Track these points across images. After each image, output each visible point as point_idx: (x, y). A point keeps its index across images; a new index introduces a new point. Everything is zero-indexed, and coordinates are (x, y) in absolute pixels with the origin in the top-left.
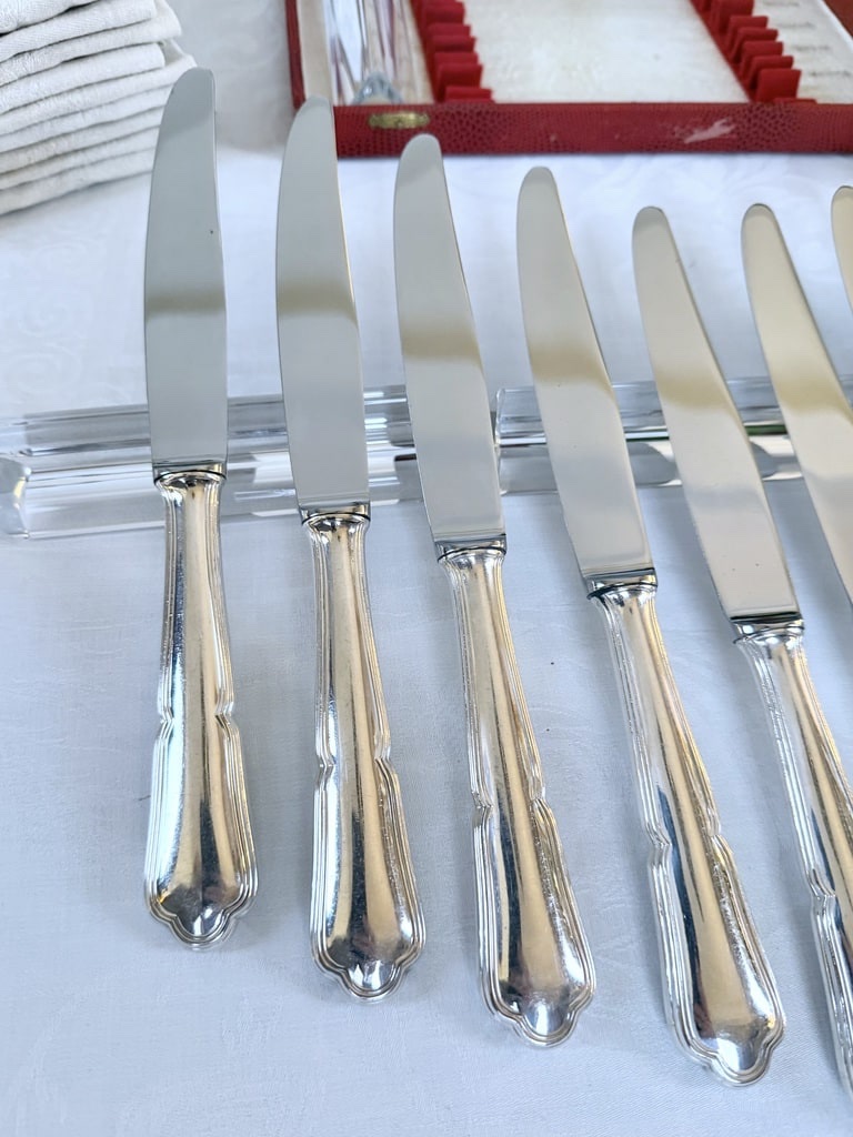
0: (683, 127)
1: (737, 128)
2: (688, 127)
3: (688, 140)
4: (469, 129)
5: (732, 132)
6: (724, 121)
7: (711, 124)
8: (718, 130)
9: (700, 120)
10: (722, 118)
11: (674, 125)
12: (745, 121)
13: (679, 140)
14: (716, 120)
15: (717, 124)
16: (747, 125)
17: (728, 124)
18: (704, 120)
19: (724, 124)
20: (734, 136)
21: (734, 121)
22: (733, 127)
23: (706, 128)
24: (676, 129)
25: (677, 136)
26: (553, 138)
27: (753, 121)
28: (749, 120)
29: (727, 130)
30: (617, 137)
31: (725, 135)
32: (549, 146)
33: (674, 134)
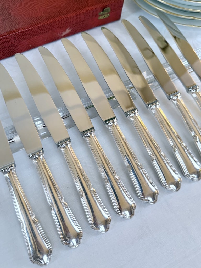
0: (60, 33)
1: (72, 29)
3: (62, 35)
4: (9, 50)
7: (66, 30)
8: (68, 31)
12: (73, 27)
13: (60, 36)
14: (67, 29)
16: (74, 28)
17: (70, 29)
18: (64, 30)
19: (69, 29)
20: (72, 31)
22: (71, 29)
24: (58, 34)
25: (59, 35)
26: (30, 46)
27: (75, 26)
28: (74, 27)
30: (45, 40)
31: (70, 32)
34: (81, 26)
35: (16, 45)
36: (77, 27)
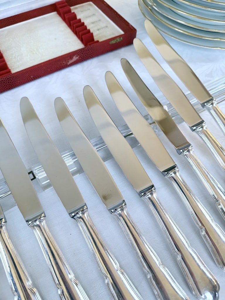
0: (66, 61)
1: (80, 56)
2: (67, 61)
3: (69, 64)
4: (7, 83)
5: (79, 58)
6: (76, 56)
7: (73, 58)
8: (75, 58)
9: (69, 58)
10: (75, 55)
11: (63, 62)
12: (81, 54)
13: (66, 65)
14: (74, 56)
15: (74, 57)
17: (77, 56)
18: (70, 58)
19: (76, 57)
20: (80, 58)
21: (78, 55)
23: (72, 59)
24: (64, 62)
25: (65, 64)
26: (32, 77)
27: (83, 53)
28: (82, 53)
29: (77, 58)
30: (49, 70)
31: (78, 59)
32: (32, 79)
33: (64, 64)
34: (90, 53)
35: (15, 77)
36: (86, 54)
